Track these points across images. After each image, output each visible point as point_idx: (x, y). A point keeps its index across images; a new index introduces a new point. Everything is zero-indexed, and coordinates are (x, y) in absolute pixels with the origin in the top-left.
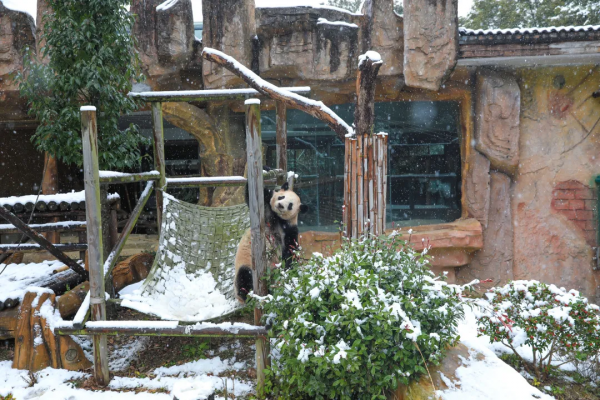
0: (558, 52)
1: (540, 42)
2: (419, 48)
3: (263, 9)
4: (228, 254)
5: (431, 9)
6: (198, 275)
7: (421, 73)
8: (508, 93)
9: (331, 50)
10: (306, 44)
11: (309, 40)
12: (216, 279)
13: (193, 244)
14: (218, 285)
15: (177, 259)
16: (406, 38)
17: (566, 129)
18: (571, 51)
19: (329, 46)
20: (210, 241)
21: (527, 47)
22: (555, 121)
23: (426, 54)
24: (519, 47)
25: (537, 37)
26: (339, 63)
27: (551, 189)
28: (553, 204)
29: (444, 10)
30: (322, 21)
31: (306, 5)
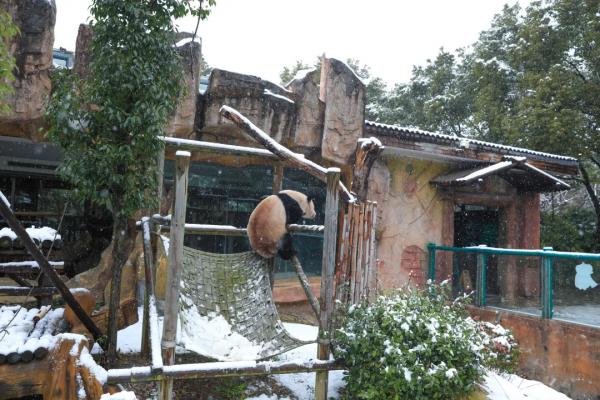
0: (419, 148)
1: (410, 139)
2: (336, 129)
3: (221, 71)
4: (234, 298)
5: (347, 100)
6: (210, 319)
7: (335, 149)
8: (382, 174)
9: (273, 120)
10: (253, 109)
11: (256, 107)
12: (230, 323)
13: (199, 287)
14: (233, 328)
15: (189, 302)
16: (327, 119)
17: (412, 206)
18: (427, 149)
19: (272, 115)
20: (215, 285)
21: (402, 141)
22: (406, 200)
23: (341, 135)
24: (397, 140)
25: (408, 135)
26: (277, 131)
27: (401, 252)
28: (402, 264)
29: (356, 102)
30: (268, 92)
31: (258, 76)
